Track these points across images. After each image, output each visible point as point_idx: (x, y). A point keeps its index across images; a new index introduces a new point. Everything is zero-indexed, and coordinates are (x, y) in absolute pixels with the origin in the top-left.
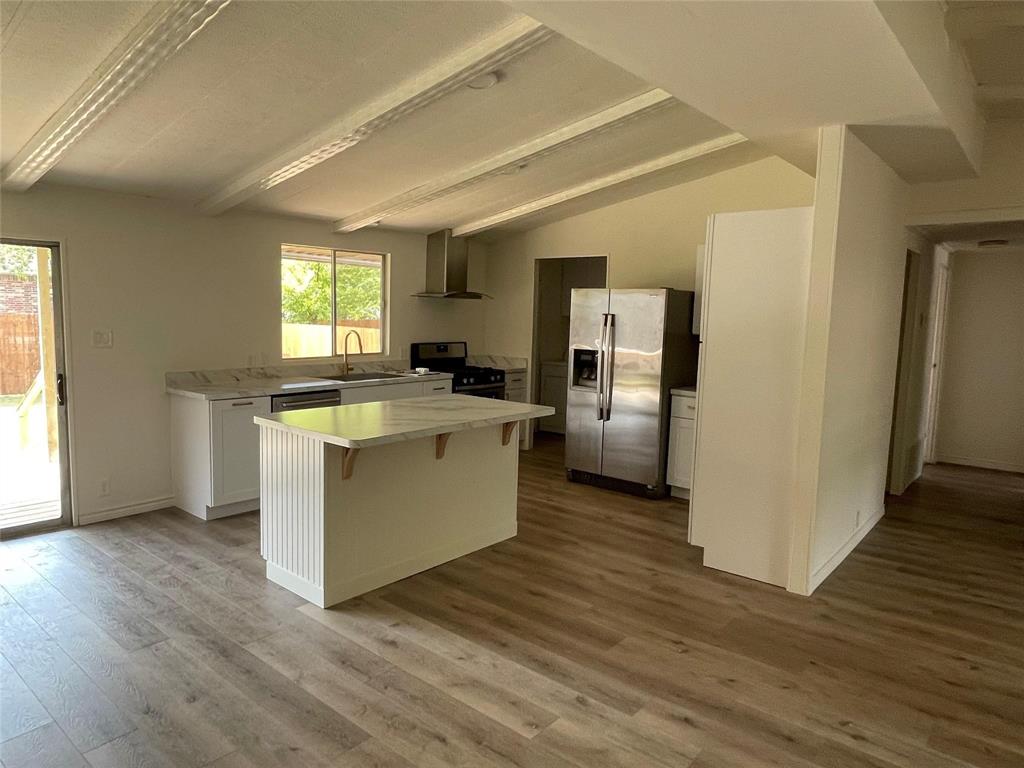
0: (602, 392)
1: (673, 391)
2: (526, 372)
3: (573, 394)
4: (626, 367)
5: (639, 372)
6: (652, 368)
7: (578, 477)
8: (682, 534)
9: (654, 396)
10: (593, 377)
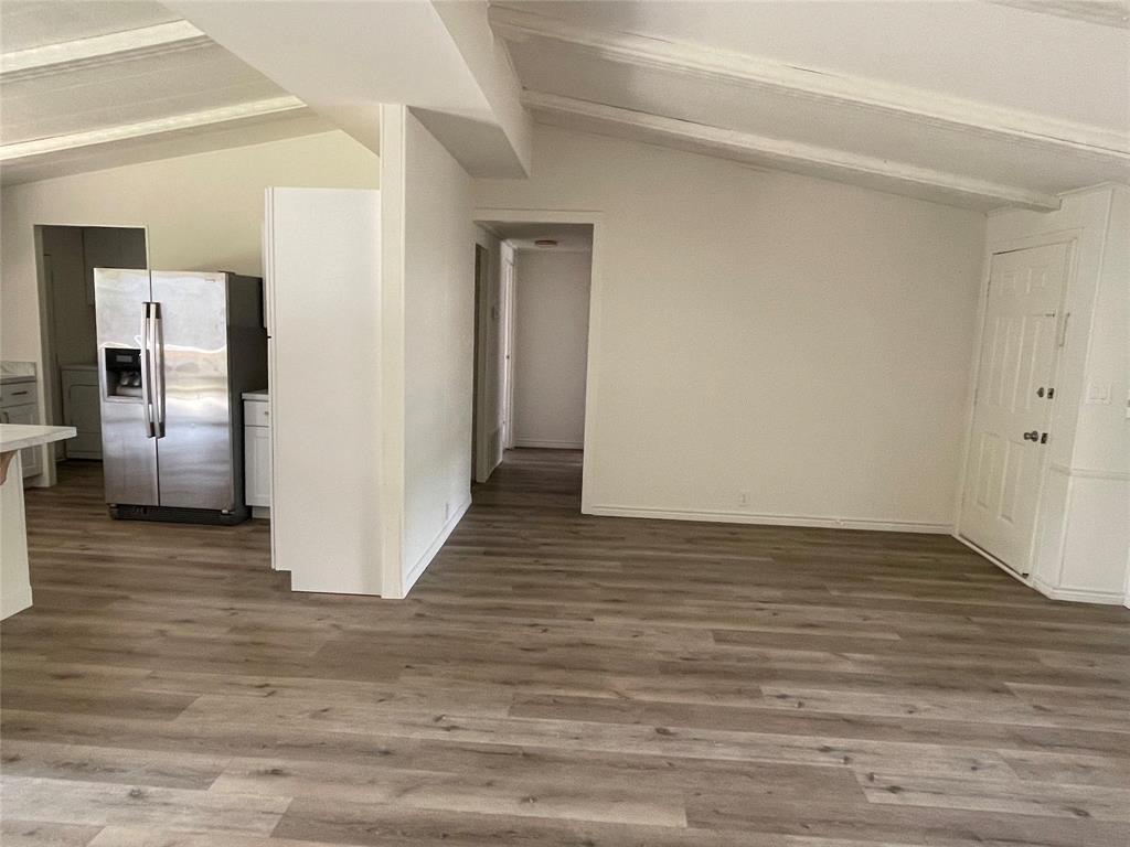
0: (150, 402)
1: (245, 396)
2: (35, 381)
3: (110, 407)
4: (180, 369)
5: (200, 374)
6: (216, 370)
7: (126, 513)
8: (264, 560)
9: (221, 403)
10: (137, 384)
